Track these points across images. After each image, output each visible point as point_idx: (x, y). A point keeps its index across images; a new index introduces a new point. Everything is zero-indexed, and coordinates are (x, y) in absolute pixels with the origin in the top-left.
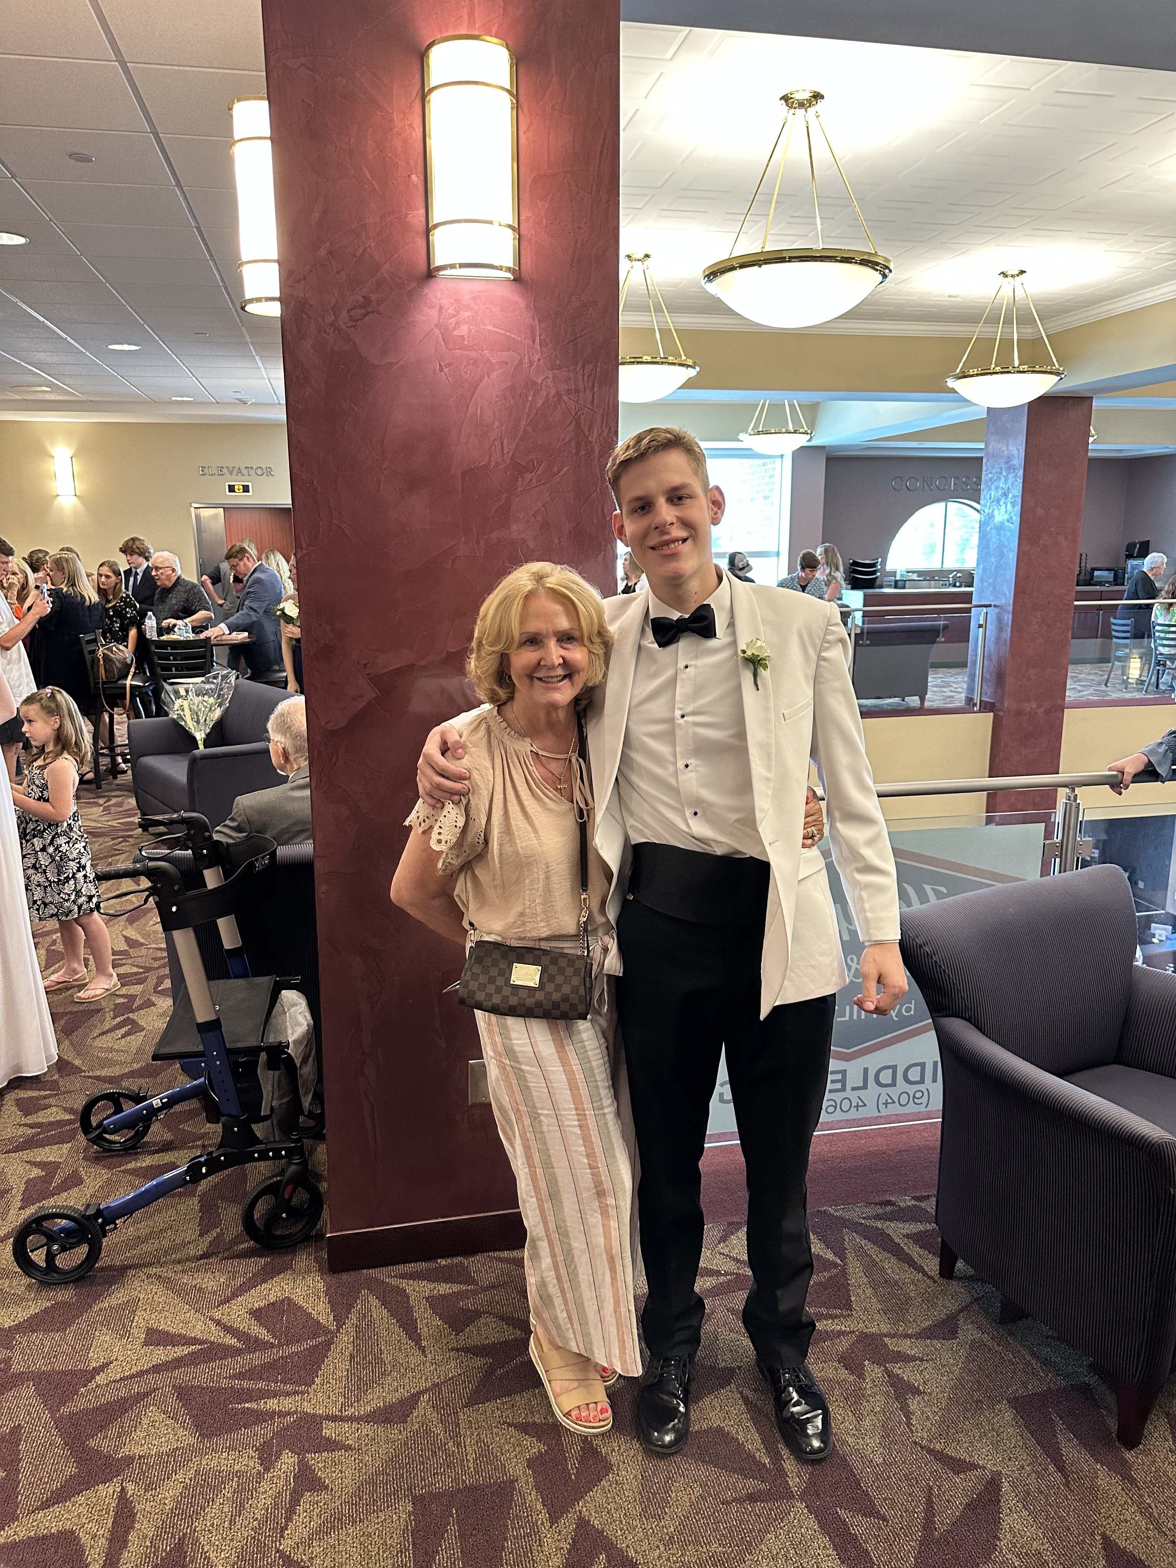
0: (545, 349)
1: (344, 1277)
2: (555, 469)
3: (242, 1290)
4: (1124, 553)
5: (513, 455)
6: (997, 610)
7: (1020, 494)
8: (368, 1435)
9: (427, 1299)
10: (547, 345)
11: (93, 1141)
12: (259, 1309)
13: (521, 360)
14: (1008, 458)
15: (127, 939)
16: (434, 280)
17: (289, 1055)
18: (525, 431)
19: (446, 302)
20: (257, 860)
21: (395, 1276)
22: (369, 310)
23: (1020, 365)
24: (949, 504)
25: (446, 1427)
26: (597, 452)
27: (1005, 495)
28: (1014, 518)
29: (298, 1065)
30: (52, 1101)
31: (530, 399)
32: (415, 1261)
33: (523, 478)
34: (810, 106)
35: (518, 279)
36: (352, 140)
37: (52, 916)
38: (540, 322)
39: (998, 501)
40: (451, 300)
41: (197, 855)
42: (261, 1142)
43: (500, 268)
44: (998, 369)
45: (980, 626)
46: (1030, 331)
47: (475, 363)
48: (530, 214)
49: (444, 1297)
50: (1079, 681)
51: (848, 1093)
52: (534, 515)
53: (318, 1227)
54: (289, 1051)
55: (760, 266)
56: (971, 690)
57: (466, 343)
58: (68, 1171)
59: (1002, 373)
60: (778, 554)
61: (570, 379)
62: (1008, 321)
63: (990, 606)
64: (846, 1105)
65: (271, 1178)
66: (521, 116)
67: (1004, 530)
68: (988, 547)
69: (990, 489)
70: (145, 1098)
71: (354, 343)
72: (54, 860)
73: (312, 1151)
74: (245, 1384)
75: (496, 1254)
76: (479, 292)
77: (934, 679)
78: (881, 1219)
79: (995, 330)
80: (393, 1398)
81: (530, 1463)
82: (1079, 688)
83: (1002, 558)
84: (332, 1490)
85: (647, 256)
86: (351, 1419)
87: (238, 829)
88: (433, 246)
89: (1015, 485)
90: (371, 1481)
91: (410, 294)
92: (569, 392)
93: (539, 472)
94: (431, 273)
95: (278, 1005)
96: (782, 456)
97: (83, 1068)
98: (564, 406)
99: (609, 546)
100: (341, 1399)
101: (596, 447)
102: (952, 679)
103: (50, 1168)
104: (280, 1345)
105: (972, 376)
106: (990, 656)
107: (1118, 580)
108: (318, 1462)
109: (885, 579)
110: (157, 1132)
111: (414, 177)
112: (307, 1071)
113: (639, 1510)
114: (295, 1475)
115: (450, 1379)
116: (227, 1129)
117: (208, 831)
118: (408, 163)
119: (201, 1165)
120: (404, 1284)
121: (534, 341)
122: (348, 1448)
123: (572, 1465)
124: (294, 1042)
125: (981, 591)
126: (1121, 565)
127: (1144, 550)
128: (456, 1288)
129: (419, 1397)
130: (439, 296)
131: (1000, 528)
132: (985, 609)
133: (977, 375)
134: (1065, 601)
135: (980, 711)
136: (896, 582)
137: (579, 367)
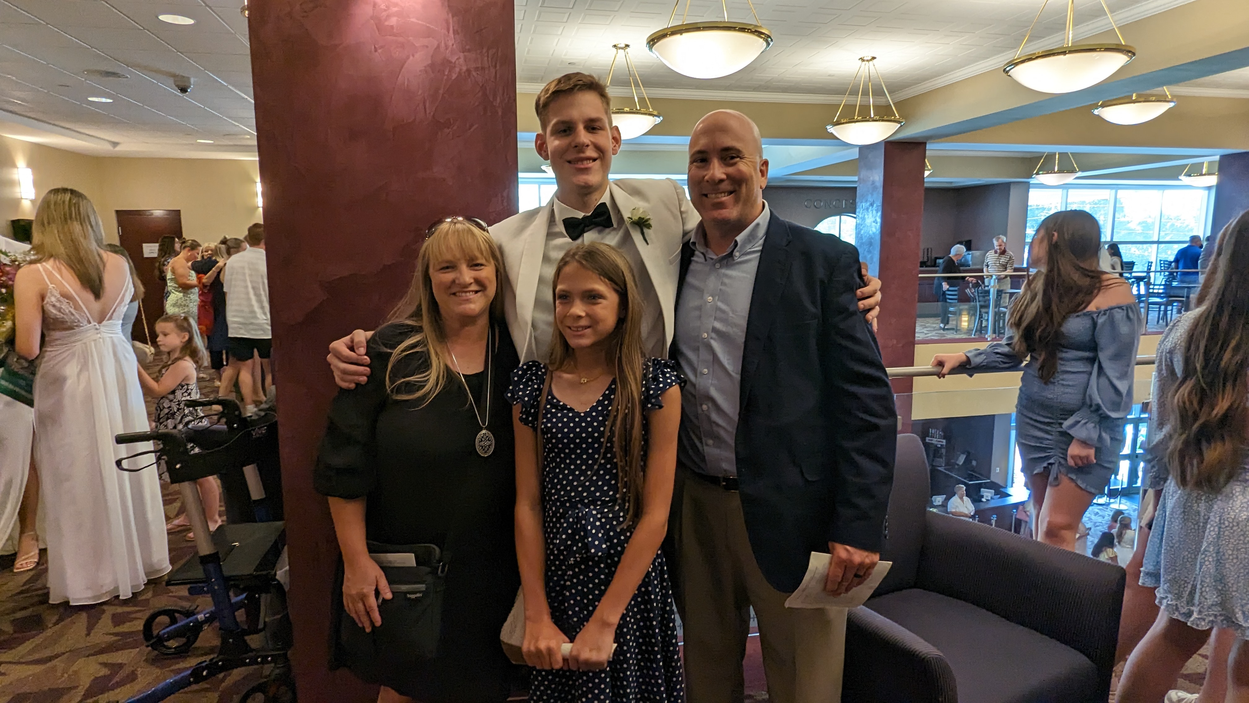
0: (457, 37)
2: (468, 125)
5: (434, 114)
7: (881, 203)
10: (459, 34)
11: (154, 647)
13: (438, 45)
14: (873, 183)
17: (279, 582)
18: (443, 98)
20: (253, 430)
22: (318, 4)
23: (874, 117)
24: (842, 217)
28: (877, 221)
30: (138, 615)
31: (446, 73)
33: (442, 132)
38: (453, 16)
44: (860, 119)
47: (403, 46)
50: (926, 327)
52: (451, 161)
55: (681, 34)
57: (395, 31)
59: (863, 121)
61: (477, 59)
65: (259, 679)
70: (193, 614)
71: (306, 29)
82: (926, 332)
85: (627, 46)
92: (477, 69)
93: (455, 128)
98: (473, 79)
101: (499, 110)
103: (117, 668)
105: (843, 123)
116: (224, 640)
119: (201, 670)
121: (448, 31)
133: (846, 123)
134: (914, 275)
137: (484, 50)
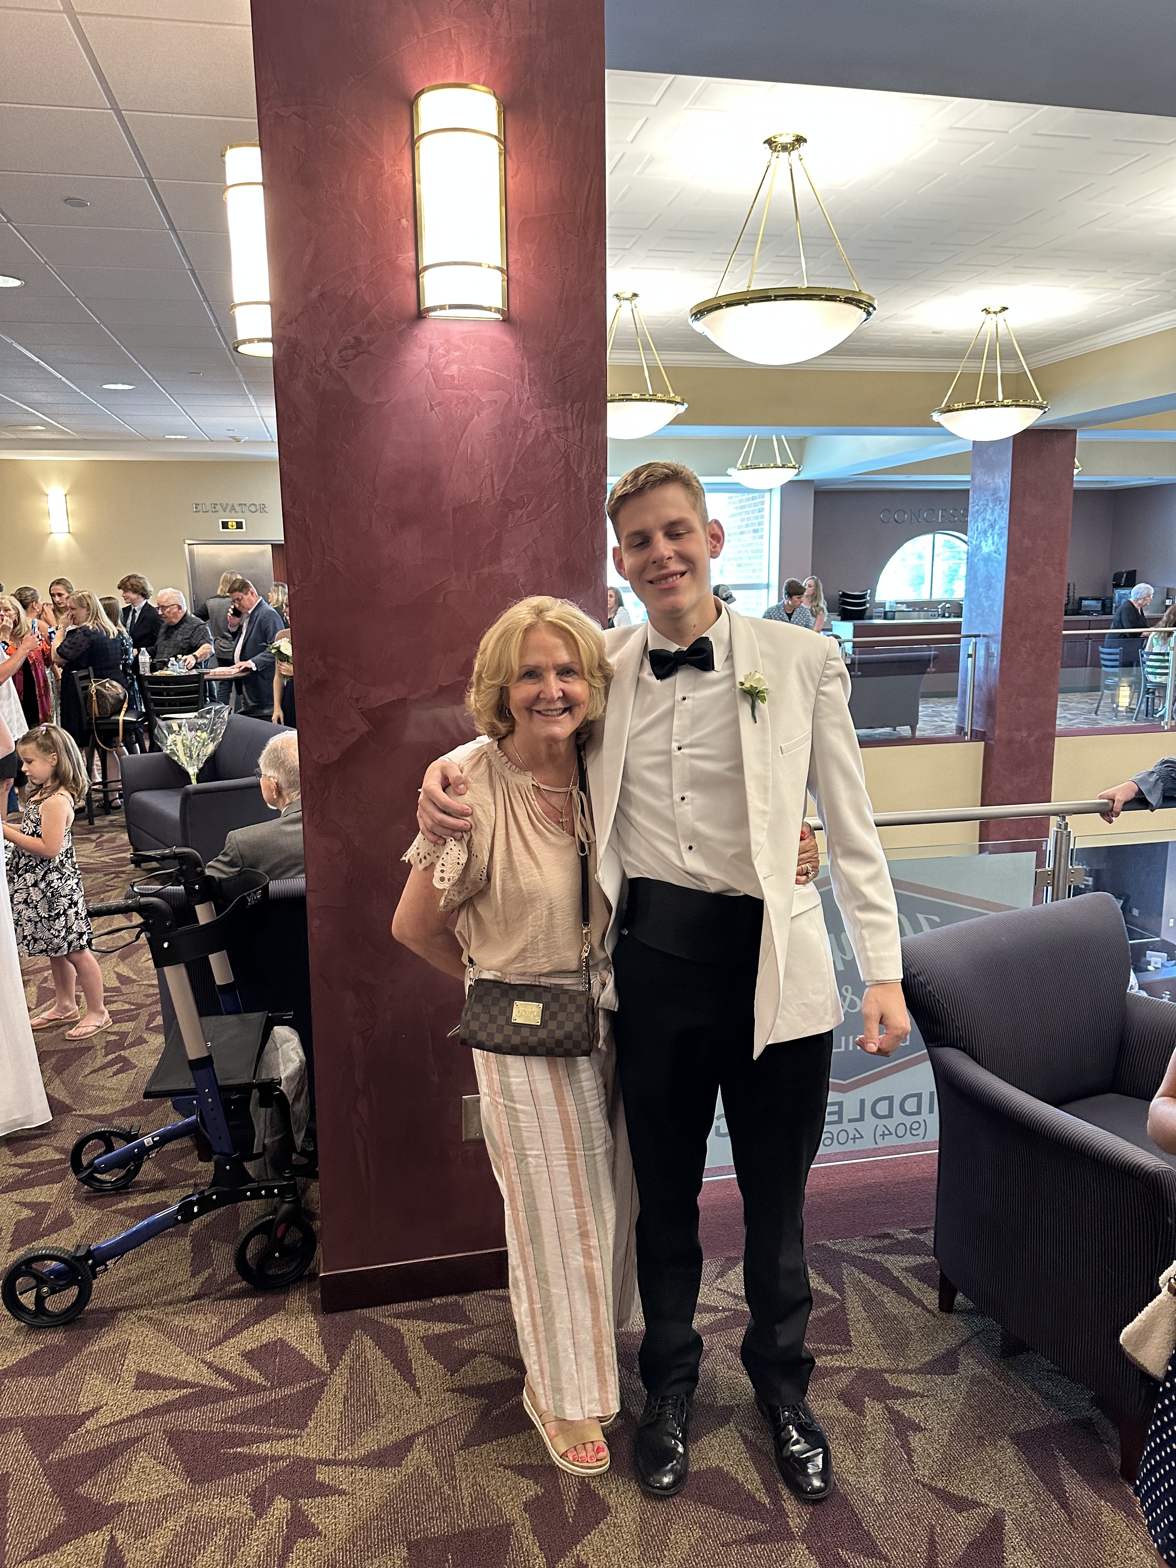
0: (534, 389)
1: (338, 1317)
2: (545, 505)
3: (234, 1332)
4: (1111, 582)
5: (503, 491)
6: (985, 640)
7: (1007, 525)
8: (362, 1479)
9: (422, 1339)
10: (536, 384)
11: (84, 1181)
12: (251, 1351)
13: (510, 400)
14: (995, 490)
15: (119, 976)
16: (423, 321)
17: (281, 1091)
18: (515, 469)
19: (436, 342)
20: (249, 895)
21: (389, 1316)
22: (361, 350)
23: (1004, 399)
24: (937, 535)
25: (441, 1470)
26: (586, 488)
27: (992, 526)
28: (1001, 549)
29: (291, 1102)
31: (520, 437)
32: (410, 1300)
33: (514, 514)
34: (793, 149)
35: (507, 319)
36: (343, 186)
37: (42, 951)
38: (529, 361)
39: (985, 532)
40: (442, 341)
41: (189, 890)
42: (253, 1181)
43: (489, 309)
44: (982, 403)
45: (970, 656)
46: (1013, 365)
47: (465, 402)
48: (518, 257)
49: (439, 1337)
50: (1069, 709)
51: (845, 1125)
52: (524, 551)
53: (311, 1266)
54: (281, 1088)
55: (746, 305)
56: (962, 719)
57: (456, 382)
58: (58, 1212)
59: (986, 407)
60: (768, 586)
61: (559, 417)
62: (991, 357)
63: (979, 636)
64: (843, 1137)
65: (263, 1217)
66: (509, 162)
67: (992, 561)
68: (976, 577)
69: (977, 521)
70: (136, 1137)
71: (346, 383)
72: (45, 896)
73: (305, 1189)
74: (237, 1428)
75: (492, 1292)
76: (469, 332)
77: (925, 709)
78: (880, 1252)
79: (978, 365)
80: (388, 1440)
81: (527, 1506)
82: (1069, 716)
83: (990, 589)
84: (325, 1536)
85: (635, 295)
86: (345, 1463)
87: (231, 864)
88: (423, 287)
89: (1001, 516)
90: (365, 1527)
91: (401, 335)
92: (558, 430)
93: (529, 509)
94: (421, 314)
95: (270, 1041)
96: (770, 490)
97: (75, 1107)
98: (553, 444)
99: (599, 580)
100: (335, 1443)
101: (585, 483)
102: (943, 709)
103: (41, 1209)
104: (273, 1388)
105: (958, 410)
106: (979, 686)
107: (1106, 609)
108: (311, 1508)
109: (875, 610)
110: (148, 1171)
111: (404, 222)
112: (299, 1108)
113: (638, 1553)
114: (288, 1521)
115: (445, 1421)
116: (218, 1167)
117: (200, 866)
118: (397, 208)
119: (192, 1204)
120: (397, 1324)
121: (523, 381)
122: (343, 1493)
123: (570, 1509)
124: (287, 1078)
125: (970, 622)
126: (1109, 595)
127: (1131, 580)
128: (451, 1327)
129: (414, 1440)
130: (429, 336)
131: (988, 559)
132: (974, 639)
133: (962, 409)
134: (1054, 631)
135: (971, 741)
136: (885, 613)
137: (568, 406)
